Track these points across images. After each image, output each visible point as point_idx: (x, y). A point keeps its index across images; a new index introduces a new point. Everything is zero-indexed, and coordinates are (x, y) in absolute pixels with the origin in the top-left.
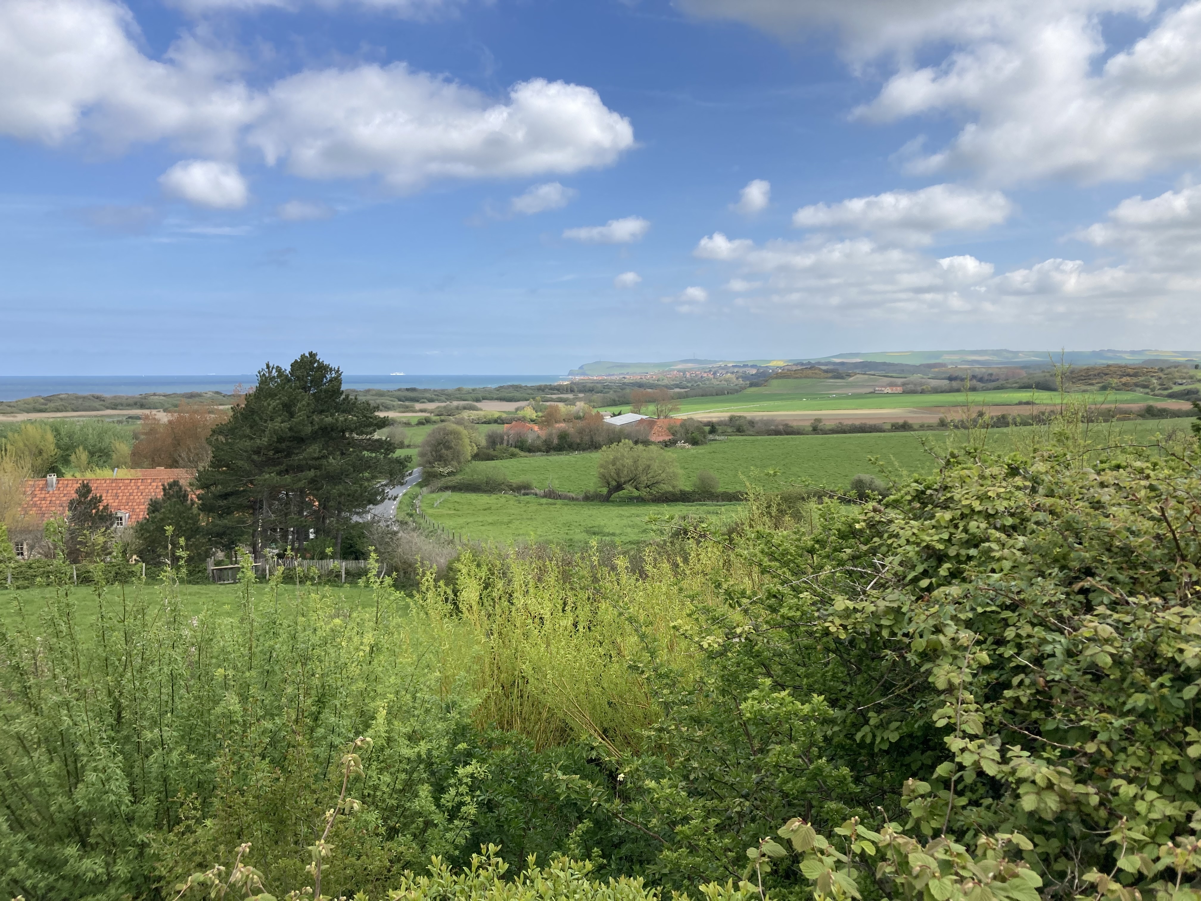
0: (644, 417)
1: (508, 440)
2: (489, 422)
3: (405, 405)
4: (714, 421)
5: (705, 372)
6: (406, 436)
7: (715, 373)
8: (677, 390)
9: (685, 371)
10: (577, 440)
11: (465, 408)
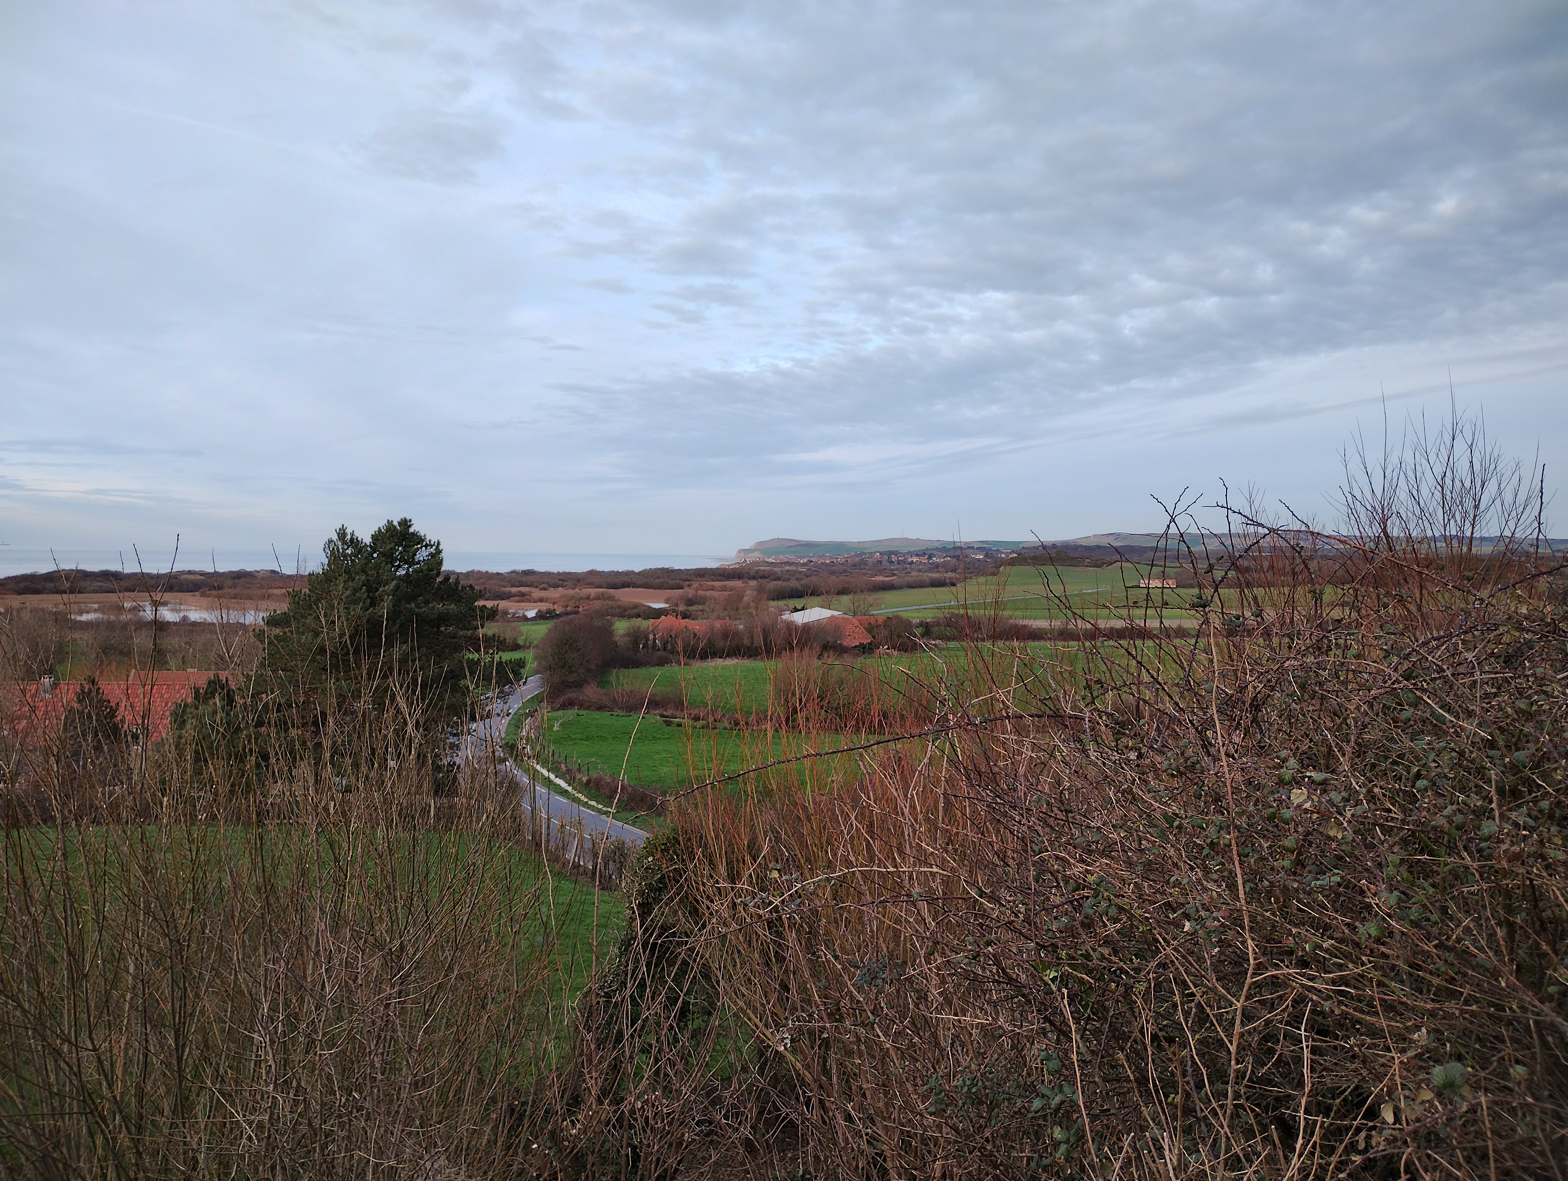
0: (836, 613)
1: (655, 639)
2: (630, 617)
3: (520, 592)
4: (928, 620)
5: (917, 555)
6: (521, 634)
7: (930, 558)
8: (880, 578)
9: (890, 553)
10: (746, 642)
11: (598, 598)
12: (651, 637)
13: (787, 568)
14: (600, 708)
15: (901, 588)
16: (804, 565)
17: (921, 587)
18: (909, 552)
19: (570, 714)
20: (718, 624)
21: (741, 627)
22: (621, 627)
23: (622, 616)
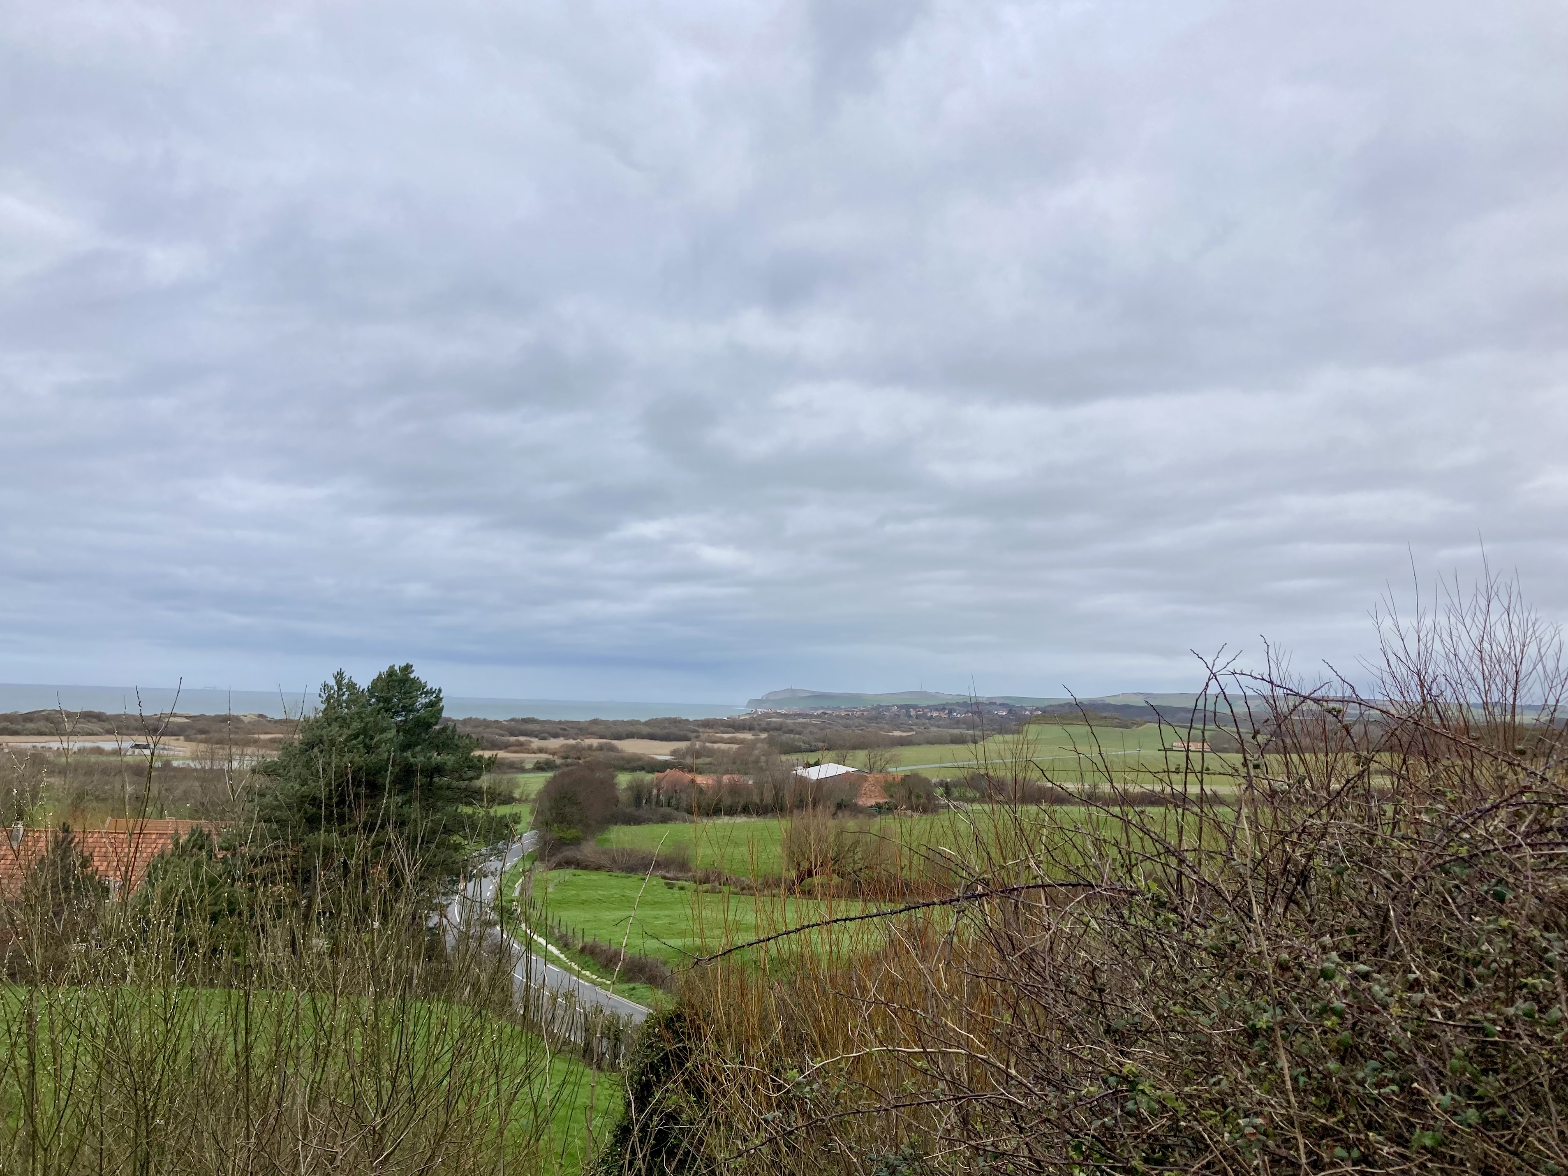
0: (851, 770)
1: (658, 795)
2: (633, 770)
3: (518, 741)
4: (949, 780)
5: (936, 710)
6: (517, 786)
7: (950, 713)
8: (897, 733)
9: (908, 707)
10: (756, 799)
11: (601, 748)
12: (655, 792)
13: (801, 720)
14: (598, 868)
15: (919, 744)
16: (818, 716)
17: (940, 743)
18: (928, 707)
19: (566, 874)
20: (726, 778)
21: (751, 782)
22: (623, 779)
23: (623, 769)
